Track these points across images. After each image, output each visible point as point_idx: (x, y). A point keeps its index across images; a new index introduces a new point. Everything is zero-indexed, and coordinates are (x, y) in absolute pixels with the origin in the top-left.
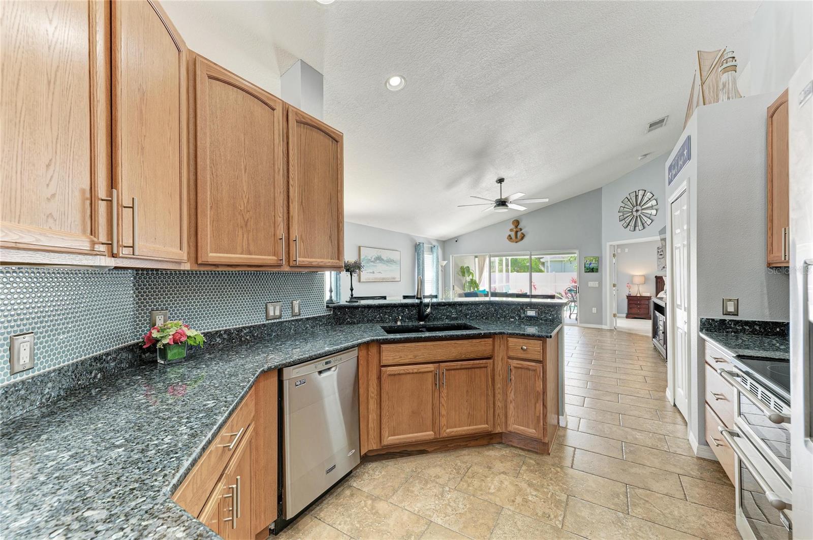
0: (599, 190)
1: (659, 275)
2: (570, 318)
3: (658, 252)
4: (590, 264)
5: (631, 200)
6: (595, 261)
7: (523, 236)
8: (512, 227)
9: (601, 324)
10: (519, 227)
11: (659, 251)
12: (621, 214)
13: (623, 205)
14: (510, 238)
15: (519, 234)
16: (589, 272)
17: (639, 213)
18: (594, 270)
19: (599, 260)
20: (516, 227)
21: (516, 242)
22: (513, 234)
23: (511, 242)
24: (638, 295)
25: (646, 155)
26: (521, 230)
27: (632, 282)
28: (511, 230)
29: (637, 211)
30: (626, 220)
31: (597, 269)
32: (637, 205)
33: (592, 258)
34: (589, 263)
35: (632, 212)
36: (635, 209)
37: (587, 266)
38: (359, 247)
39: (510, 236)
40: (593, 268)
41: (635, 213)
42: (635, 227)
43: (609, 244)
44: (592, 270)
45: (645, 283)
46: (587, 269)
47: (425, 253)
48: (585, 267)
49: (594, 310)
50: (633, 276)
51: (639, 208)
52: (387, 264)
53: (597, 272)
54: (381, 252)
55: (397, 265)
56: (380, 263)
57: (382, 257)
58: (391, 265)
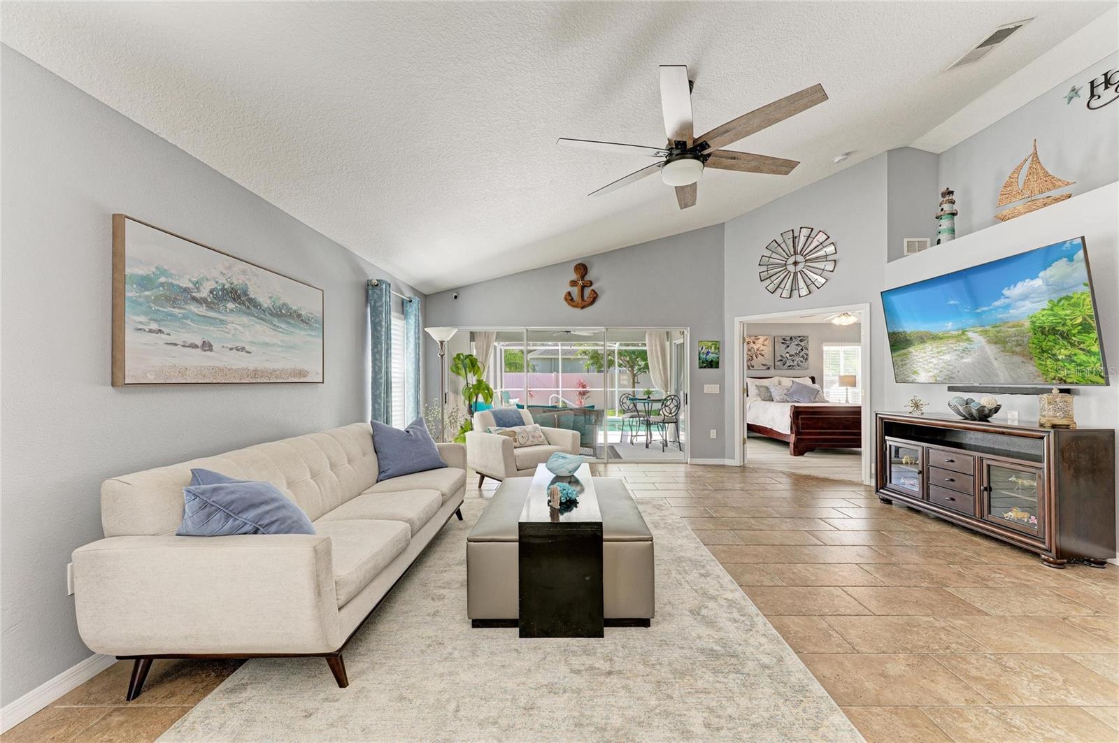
0: (721, 226)
4: (708, 353)
5: (783, 245)
6: (715, 348)
7: (595, 295)
8: (574, 276)
9: (723, 456)
10: (587, 278)
12: (765, 268)
13: (768, 253)
14: (569, 298)
15: (587, 291)
16: (705, 367)
17: (800, 267)
18: (714, 365)
19: (718, 346)
20: (583, 277)
21: (583, 308)
22: (575, 291)
23: (574, 306)
25: (847, 154)
26: (591, 284)
28: (573, 283)
29: (796, 263)
30: (773, 278)
31: (718, 363)
32: (795, 253)
33: (710, 344)
34: (706, 351)
35: (785, 265)
36: (792, 260)
37: (703, 356)
38: (118, 222)
39: (569, 293)
40: (712, 361)
41: (791, 268)
42: (791, 290)
43: (737, 320)
44: (713, 364)
46: (703, 363)
47: (392, 311)
48: (699, 359)
49: (713, 434)
51: (800, 258)
52: (275, 321)
53: (717, 367)
54: (244, 272)
55: (313, 333)
56: (245, 313)
57: (252, 296)
58: (292, 329)
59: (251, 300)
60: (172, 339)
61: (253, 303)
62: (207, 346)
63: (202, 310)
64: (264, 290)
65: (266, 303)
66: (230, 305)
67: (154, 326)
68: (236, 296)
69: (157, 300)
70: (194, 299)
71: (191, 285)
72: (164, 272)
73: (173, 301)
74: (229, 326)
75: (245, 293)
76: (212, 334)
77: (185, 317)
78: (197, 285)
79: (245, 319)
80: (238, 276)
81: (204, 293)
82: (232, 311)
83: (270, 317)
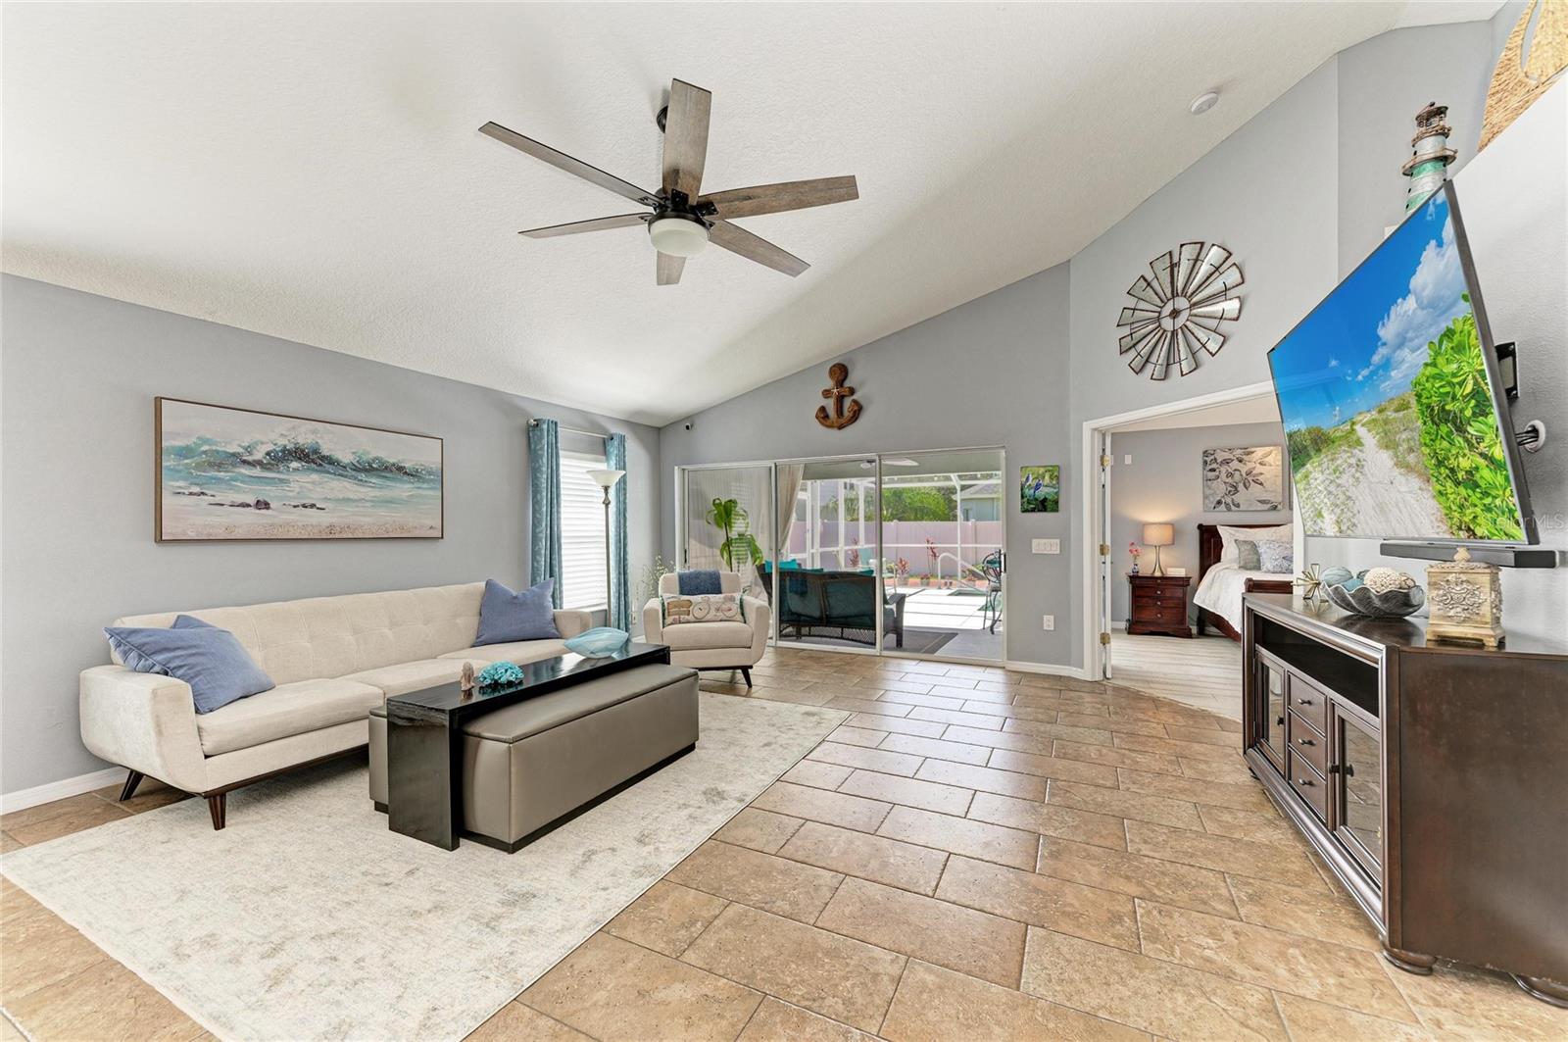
0: (1062, 269)
1: (1208, 520)
2: (993, 633)
3: (1205, 462)
4: (1037, 487)
5: (1155, 284)
6: (1051, 478)
7: (856, 408)
8: (829, 384)
9: (1066, 661)
10: (847, 384)
11: (1208, 459)
12: (1126, 331)
13: (1131, 302)
14: (823, 415)
15: (847, 402)
16: (1033, 510)
17: (1181, 320)
18: (1049, 505)
19: (1056, 473)
20: (840, 383)
21: (840, 427)
22: (830, 404)
23: (822, 424)
24: (1158, 574)
25: (1217, 91)
26: (852, 391)
27: (1141, 541)
28: (827, 394)
29: (1175, 314)
30: (1140, 347)
31: (1056, 503)
32: (1174, 295)
33: (1042, 470)
34: (1034, 483)
35: (1159, 318)
36: (1168, 308)
37: (1029, 492)
38: (158, 401)
39: (823, 409)
40: (1045, 499)
41: (1167, 323)
42: (1168, 365)
43: (1087, 426)
44: (1043, 505)
45: (1173, 544)
46: (1029, 503)
47: (561, 452)
48: (1022, 497)
49: (1049, 622)
50: (1144, 525)
51: (1182, 303)
52: (362, 476)
53: (1056, 510)
54: (314, 432)
55: (425, 486)
56: (314, 470)
57: (325, 452)
58: (388, 483)
59: (324, 458)
60: (217, 500)
62: (261, 505)
63: (257, 472)
64: (331, 443)
65: (346, 457)
66: (295, 465)
67: (196, 489)
69: (198, 466)
70: (245, 462)
71: (241, 450)
72: (206, 441)
73: (219, 466)
74: (292, 485)
75: (316, 451)
76: (268, 493)
77: (233, 479)
78: (249, 449)
79: (315, 477)
80: (304, 435)
81: (259, 455)
82: (296, 470)
83: (354, 473)
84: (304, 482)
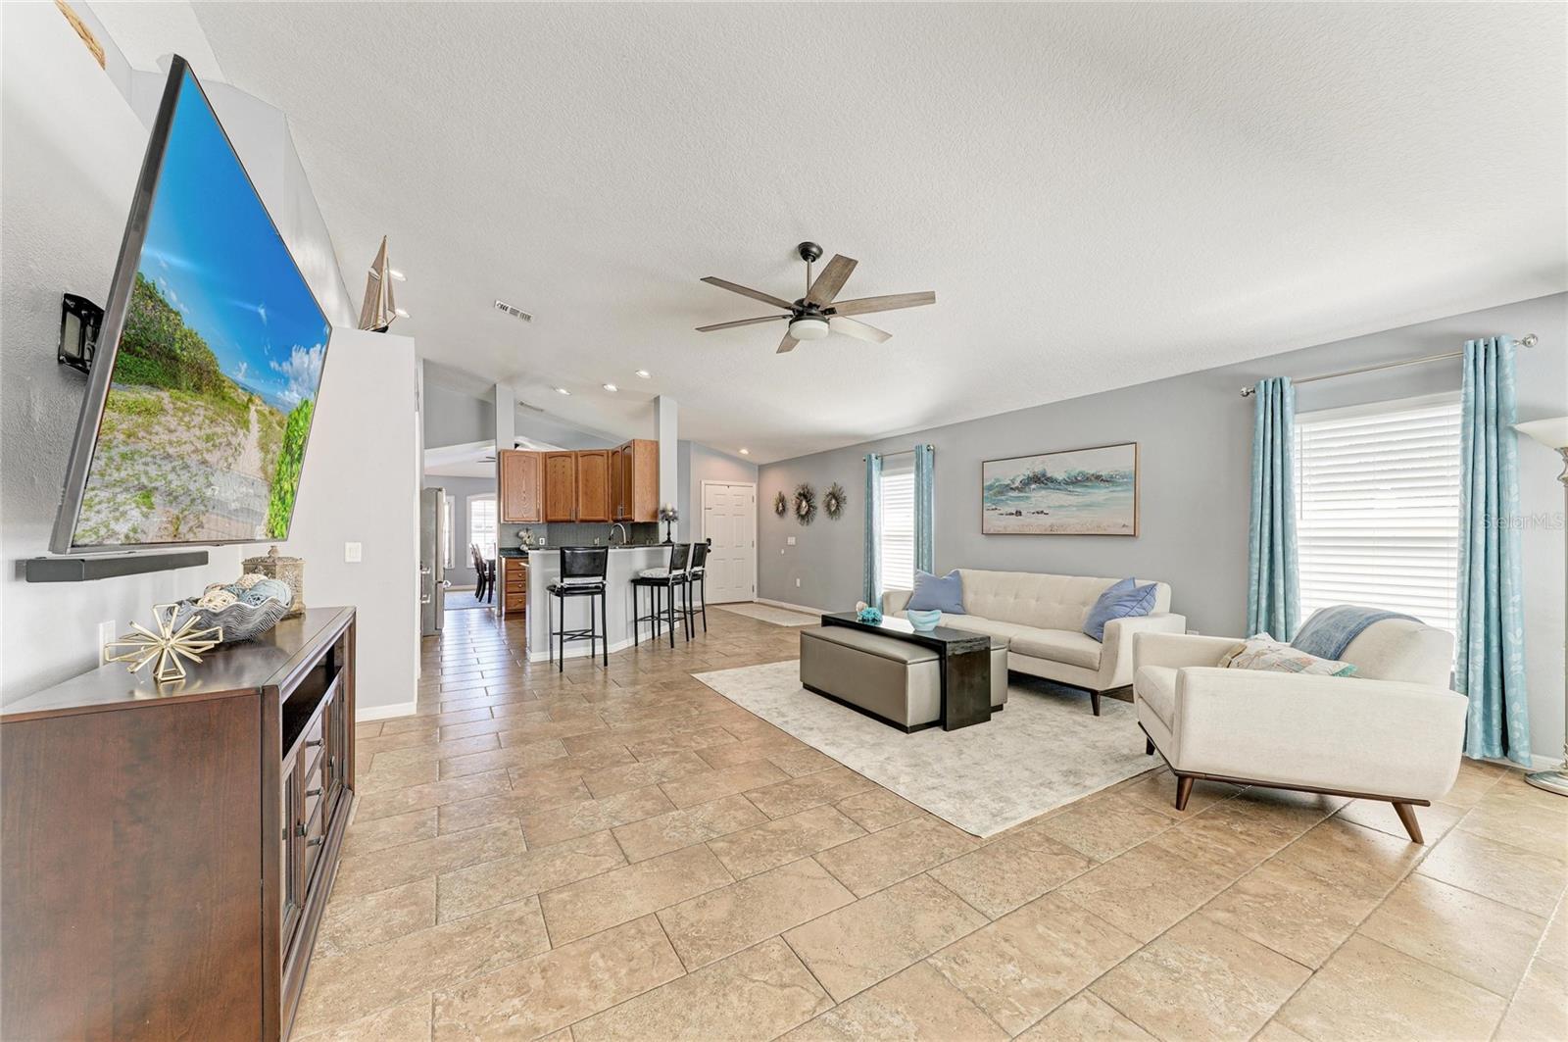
52: (1071, 488)
54: (1043, 462)
56: (1044, 488)
57: (1049, 475)
58: (1090, 490)
59: (1048, 479)
60: (1002, 511)
61: (1051, 480)
62: (1019, 513)
63: (1015, 494)
64: (1057, 469)
65: (1060, 476)
66: (1033, 486)
67: (994, 507)
68: (1040, 480)
69: (995, 495)
70: (1012, 489)
71: (1009, 482)
72: (997, 480)
73: (1001, 493)
74: (1033, 499)
75: (1044, 475)
76: (1022, 506)
77: (1007, 499)
78: (1013, 481)
79: (1043, 492)
80: (1037, 466)
81: (1017, 484)
82: (1034, 489)
83: (1066, 486)
84: (1039, 497)
